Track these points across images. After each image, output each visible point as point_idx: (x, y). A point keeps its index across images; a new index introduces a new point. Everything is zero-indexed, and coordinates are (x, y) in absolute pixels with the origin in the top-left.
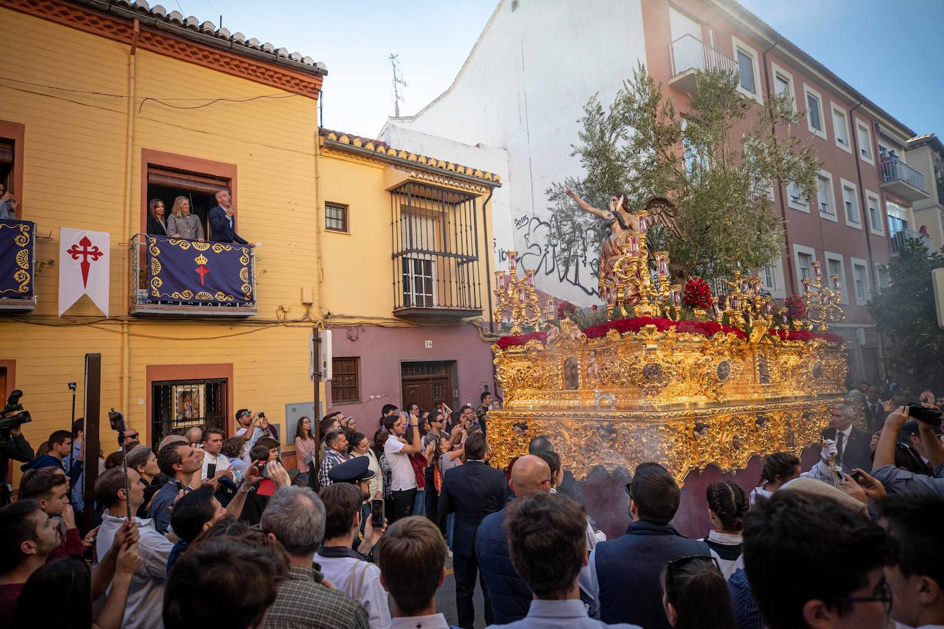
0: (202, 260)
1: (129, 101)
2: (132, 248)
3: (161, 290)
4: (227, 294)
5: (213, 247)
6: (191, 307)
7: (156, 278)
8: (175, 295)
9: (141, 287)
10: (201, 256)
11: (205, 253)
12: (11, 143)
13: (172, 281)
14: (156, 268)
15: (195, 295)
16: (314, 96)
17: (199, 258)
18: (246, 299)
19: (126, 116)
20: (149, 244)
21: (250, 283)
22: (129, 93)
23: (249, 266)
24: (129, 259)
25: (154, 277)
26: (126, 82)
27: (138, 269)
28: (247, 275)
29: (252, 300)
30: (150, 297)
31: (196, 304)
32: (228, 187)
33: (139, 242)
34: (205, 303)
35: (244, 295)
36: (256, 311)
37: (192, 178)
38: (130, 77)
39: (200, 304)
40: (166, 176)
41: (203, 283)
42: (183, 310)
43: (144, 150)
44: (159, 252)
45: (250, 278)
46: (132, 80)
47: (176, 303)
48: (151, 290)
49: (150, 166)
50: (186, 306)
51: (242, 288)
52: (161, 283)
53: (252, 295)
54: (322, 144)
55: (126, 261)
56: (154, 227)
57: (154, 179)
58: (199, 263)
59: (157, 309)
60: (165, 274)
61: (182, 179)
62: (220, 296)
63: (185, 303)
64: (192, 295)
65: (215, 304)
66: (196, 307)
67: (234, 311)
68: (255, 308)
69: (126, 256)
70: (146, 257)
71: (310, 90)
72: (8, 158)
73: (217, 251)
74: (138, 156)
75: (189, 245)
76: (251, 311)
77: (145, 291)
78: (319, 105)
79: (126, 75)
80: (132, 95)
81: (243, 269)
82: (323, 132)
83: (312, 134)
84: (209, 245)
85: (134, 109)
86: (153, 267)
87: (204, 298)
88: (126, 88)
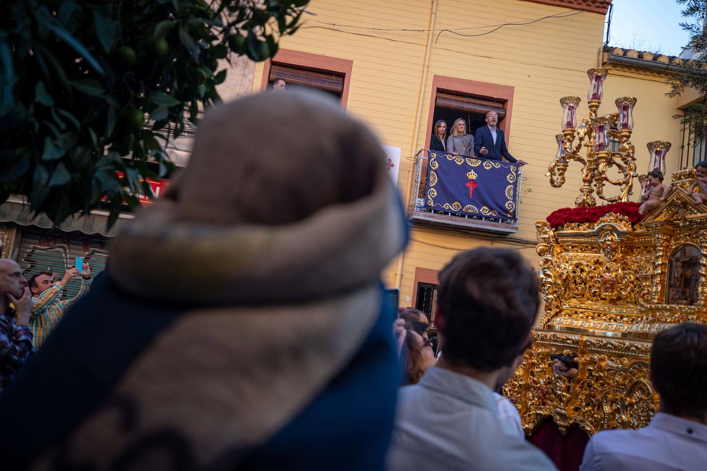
0: (472, 175)
1: (429, 34)
2: (417, 162)
3: (435, 200)
4: (491, 209)
5: (484, 164)
6: (458, 218)
7: (432, 189)
8: (446, 206)
9: (420, 197)
10: (472, 172)
11: (475, 169)
12: (342, 76)
13: (445, 194)
14: (434, 180)
15: (463, 207)
16: (602, 10)
17: (470, 173)
18: (509, 216)
19: (425, 47)
20: (430, 158)
21: (514, 201)
22: (430, 27)
23: (515, 184)
24: (413, 171)
25: (430, 188)
26: (428, 18)
27: (419, 180)
28: (512, 192)
29: (514, 218)
30: (426, 206)
31: (463, 216)
32: (503, 108)
33: (423, 157)
34: (471, 216)
35: (507, 211)
36: (517, 229)
37: (472, 100)
38: (432, 13)
39: (467, 216)
40: (451, 100)
41: (471, 197)
42: (451, 220)
43: (435, 76)
44: (437, 165)
45: (515, 196)
46: (433, 15)
47: (446, 213)
48: (427, 200)
49: (439, 91)
50: (454, 217)
51: (506, 205)
52: (436, 194)
53: (514, 212)
54: (605, 60)
55: (411, 173)
56: (435, 145)
57: (441, 102)
58: (470, 177)
59: (430, 217)
60: (440, 186)
61: (463, 102)
62: (485, 211)
63: (453, 214)
64: (461, 207)
65: (480, 217)
66: (463, 219)
67: (495, 226)
68: (516, 225)
69: (411, 169)
70: (427, 171)
71: (598, 4)
72: (339, 88)
73: (487, 168)
74: (430, 82)
75: (463, 160)
76: (513, 228)
77: (422, 200)
78: (607, 20)
79: (429, 12)
80: (432, 29)
81: (509, 187)
82: (607, 49)
83: (596, 51)
84: (480, 162)
85: (432, 41)
86: (431, 179)
87: (470, 211)
88: (427, 23)
